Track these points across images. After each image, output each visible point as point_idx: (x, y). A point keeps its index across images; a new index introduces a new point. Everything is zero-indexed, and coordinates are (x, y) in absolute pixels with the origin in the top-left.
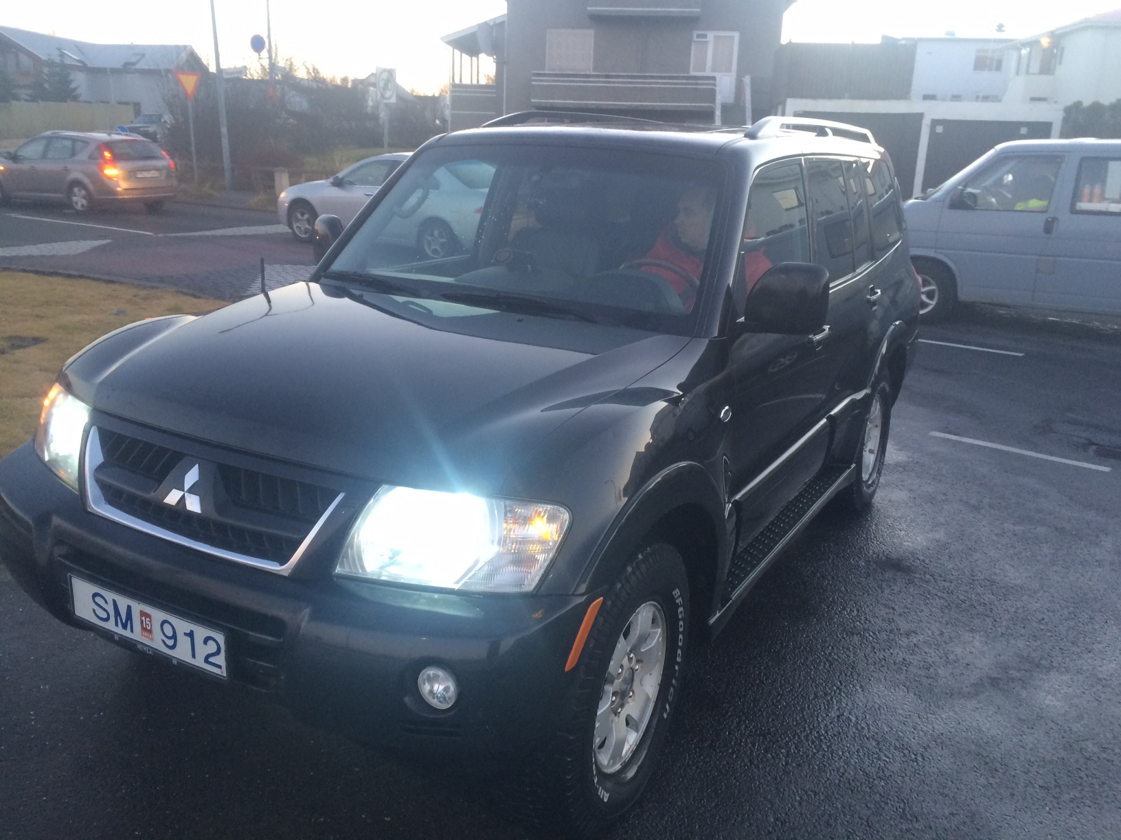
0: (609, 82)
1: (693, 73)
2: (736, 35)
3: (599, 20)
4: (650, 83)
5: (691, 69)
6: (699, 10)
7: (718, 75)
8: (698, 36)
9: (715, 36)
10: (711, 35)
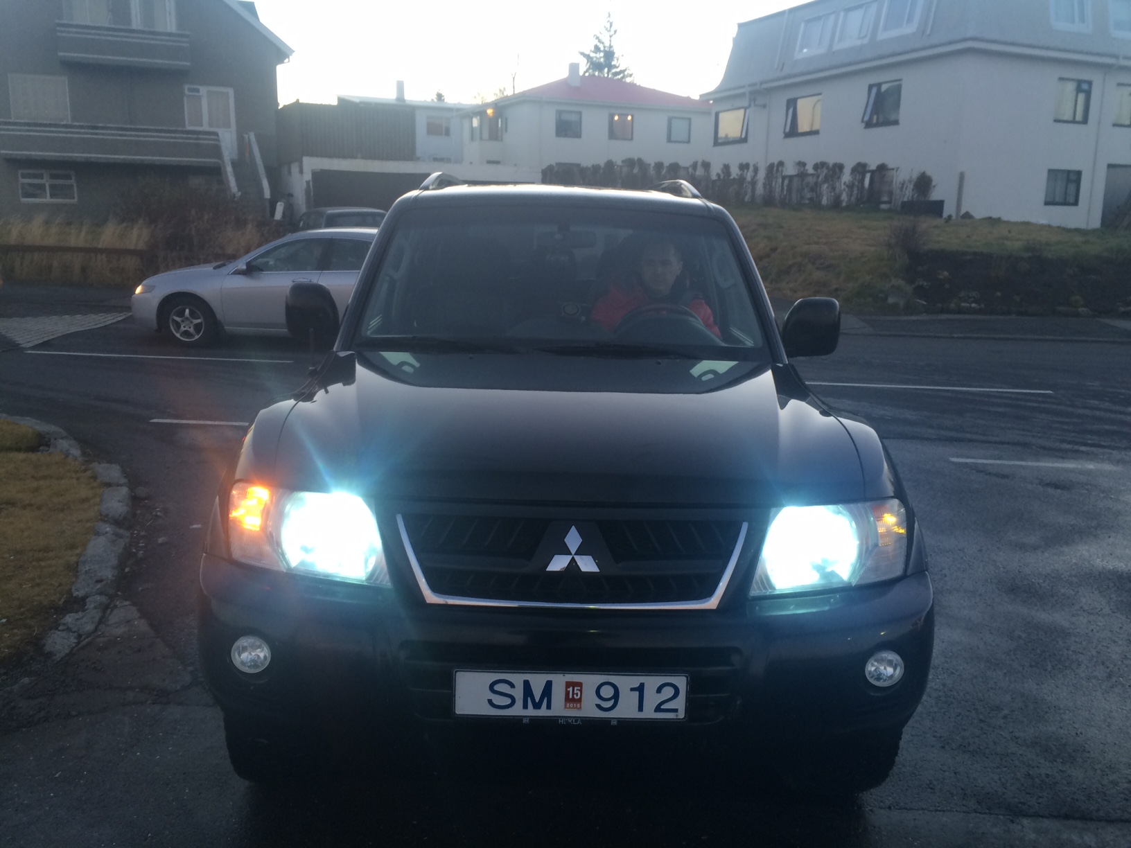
0: (97, 134)
1: (189, 128)
2: (231, 92)
3: (74, 68)
4: (145, 136)
5: (187, 123)
6: (188, 64)
7: (220, 131)
8: (191, 90)
9: (208, 91)
10: (203, 90)
